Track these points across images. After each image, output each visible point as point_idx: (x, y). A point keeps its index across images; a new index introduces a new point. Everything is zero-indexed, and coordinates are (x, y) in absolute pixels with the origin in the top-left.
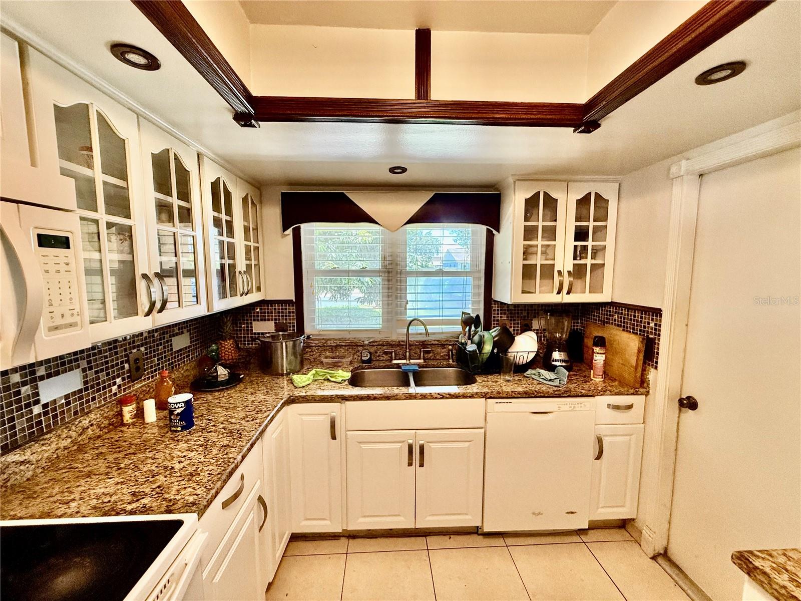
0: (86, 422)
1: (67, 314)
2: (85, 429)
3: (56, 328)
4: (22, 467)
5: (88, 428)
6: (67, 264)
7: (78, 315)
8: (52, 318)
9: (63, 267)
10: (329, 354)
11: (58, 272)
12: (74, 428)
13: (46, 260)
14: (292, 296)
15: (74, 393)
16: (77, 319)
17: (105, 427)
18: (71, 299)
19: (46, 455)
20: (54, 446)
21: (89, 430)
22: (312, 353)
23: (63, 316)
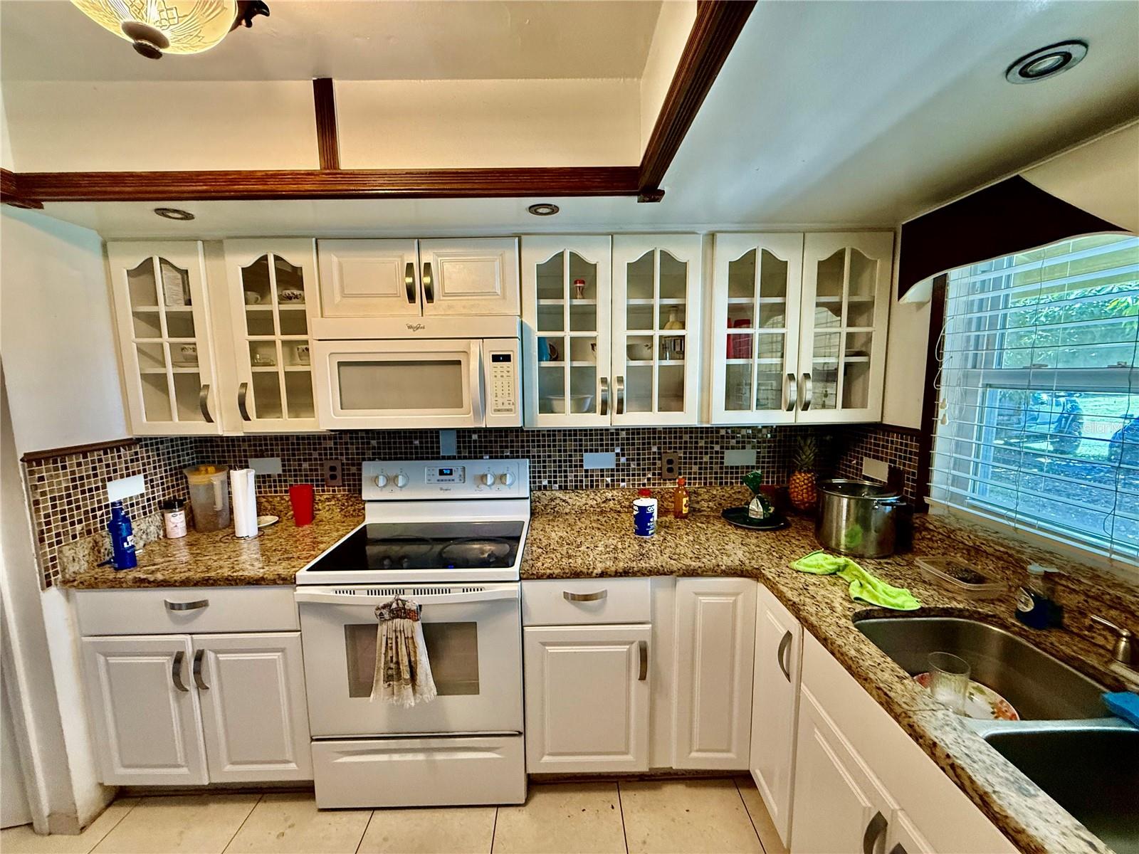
0: (609, 495)
1: (506, 403)
2: (607, 500)
3: (499, 410)
4: (563, 503)
5: (610, 500)
6: (508, 372)
7: (513, 404)
8: (496, 404)
9: (505, 374)
10: (961, 559)
11: (502, 376)
12: (599, 494)
13: (495, 370)
14: (915, 422)
15: (608, 470)
16: (512, 407)
17: (625, 507)
18: (509, 394)
19: (578, 504)
20: (584, 501)
21: (611, 502)
22: (930, 544)
23: (503, 404)
